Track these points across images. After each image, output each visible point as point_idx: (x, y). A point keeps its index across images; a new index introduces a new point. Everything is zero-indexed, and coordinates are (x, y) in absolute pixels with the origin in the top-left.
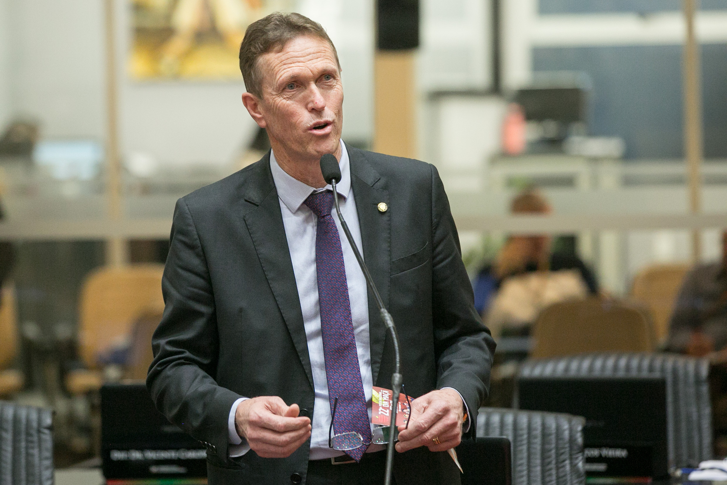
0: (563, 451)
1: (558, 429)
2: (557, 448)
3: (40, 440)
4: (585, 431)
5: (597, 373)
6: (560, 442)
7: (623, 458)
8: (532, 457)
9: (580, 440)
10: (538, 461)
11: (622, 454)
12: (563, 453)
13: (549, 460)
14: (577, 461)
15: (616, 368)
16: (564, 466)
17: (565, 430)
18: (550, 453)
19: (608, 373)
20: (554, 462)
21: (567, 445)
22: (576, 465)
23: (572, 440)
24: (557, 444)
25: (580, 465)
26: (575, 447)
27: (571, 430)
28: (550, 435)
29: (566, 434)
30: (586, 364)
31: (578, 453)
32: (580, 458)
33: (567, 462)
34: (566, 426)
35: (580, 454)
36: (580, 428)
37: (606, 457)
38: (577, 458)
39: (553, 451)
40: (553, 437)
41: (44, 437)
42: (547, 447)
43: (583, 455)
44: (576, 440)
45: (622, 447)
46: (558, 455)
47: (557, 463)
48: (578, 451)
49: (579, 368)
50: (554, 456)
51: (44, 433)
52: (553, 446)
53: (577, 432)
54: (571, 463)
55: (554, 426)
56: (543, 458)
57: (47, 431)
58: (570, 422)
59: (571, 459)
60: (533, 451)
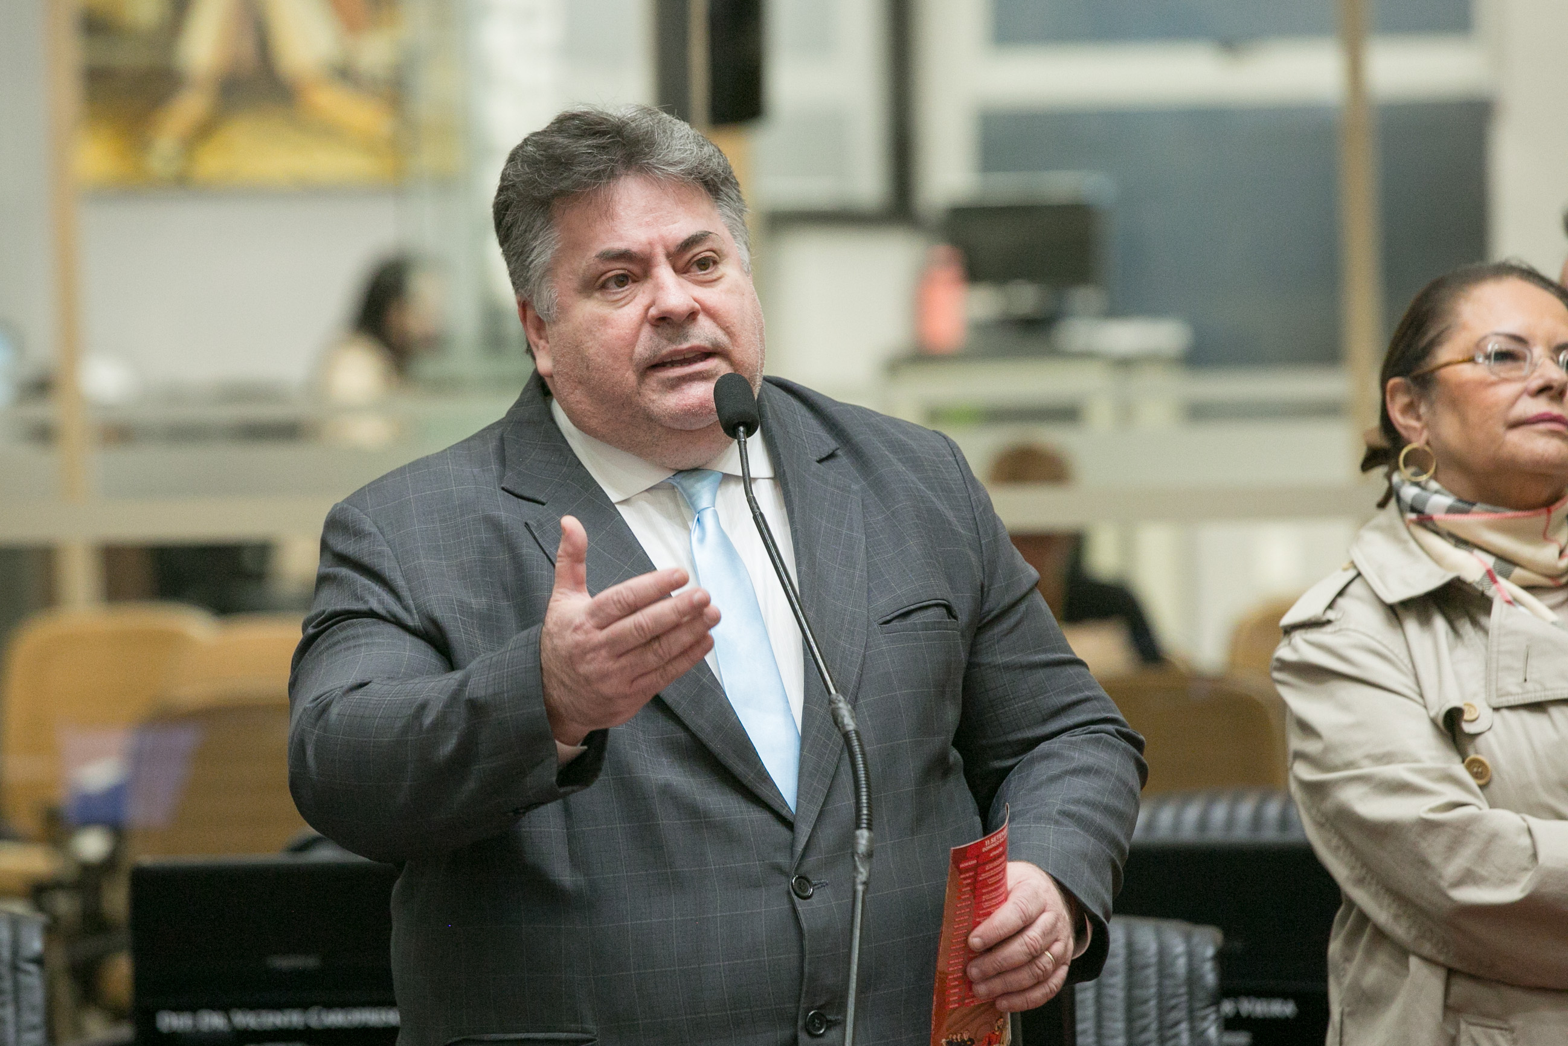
0: (1173, 1002)
1: (1163, 952)
2: (1161, 996)
3: (17, 988)
4: (1222, 958)
5: (1216, 834)
6: (1167, 982)
7: (1287, 1019)
8: (1106, 1014)
9: (1210, 977)
10: (1120, 1025)
11: (1284, 1011)
12: (1174, 1008)
13: (1145, 1022)
14: (1205, 1024)
15: (1257, 821)
16: (1176, 1036)
17: (1177, 957)
18: (1144, 1008)
19: (1241, 834)
20: (1154, 1026)
21: (1183, 990)
22: (1203, 1032)
23: (1193, 978)
24: (1160, 985)
25: (1212, 1032)
26: (1201, 995)
27: (1190, 955)
28: (1146, 966)
29: (1181, 964)
30: (1192, 814)
31: (1208, 1006)
32: (1213, 1017)
33: (1184, 1026)
34: (1179, 947)
35: (1213, 1009)
36: (1210, 952)
37: (1249, 1017)
38: (1204, 1018)
39: (1153, 1003)
40: (1151, 972)
41: (25, 980)
42: (1138, 993)
43: (1218, 1011)
44: (1201, 977)
45: (1284, 996)
46: (1163, 1010)
47: (1161, 1028)
48: (1208, 1003)
49: (1177, 824)
50: (1153, 1013)
51: (28, 973)
52: (1153, 990)
53: (1204, 960)
54: (1192, 1029)
55: (1153, 948)
56: (1131, 1018)
57: (32, 968)
58: (1188, 938)
59: (1192, 1017)
60: (1107, 1001)
